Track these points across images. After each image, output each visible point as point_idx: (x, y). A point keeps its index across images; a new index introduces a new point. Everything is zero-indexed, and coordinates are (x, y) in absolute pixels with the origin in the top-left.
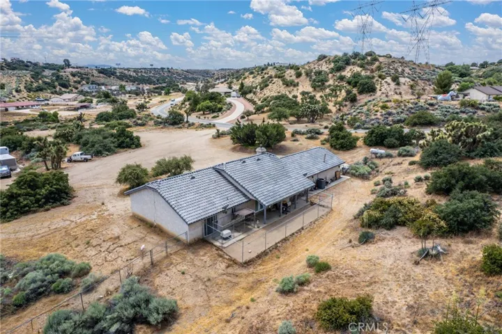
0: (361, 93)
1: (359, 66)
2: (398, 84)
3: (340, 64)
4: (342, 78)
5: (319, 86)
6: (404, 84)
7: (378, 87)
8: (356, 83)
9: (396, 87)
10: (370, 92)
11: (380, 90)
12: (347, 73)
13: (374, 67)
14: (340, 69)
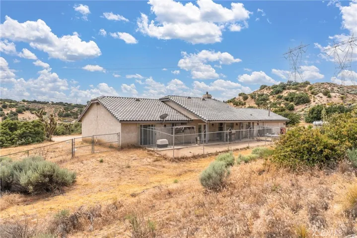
0: (297, 104)
1: (293, 89)
2: (330, 97)
3: (278, 89)
4: (280, 98)
5: (262, 103)
6: (335, 97)
7: (312, 100)
8: (292, 98)
9: (328, 99)
10: (305, 103)
11: (314, 101)
12: (285, 94)
13: (307, 88)
14: (278, 92)
